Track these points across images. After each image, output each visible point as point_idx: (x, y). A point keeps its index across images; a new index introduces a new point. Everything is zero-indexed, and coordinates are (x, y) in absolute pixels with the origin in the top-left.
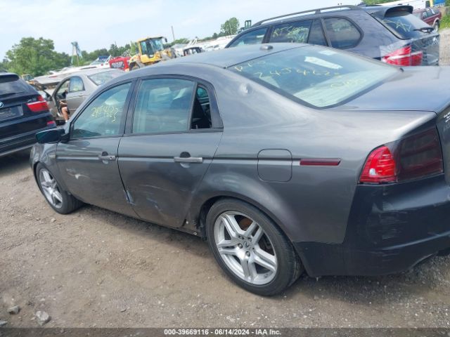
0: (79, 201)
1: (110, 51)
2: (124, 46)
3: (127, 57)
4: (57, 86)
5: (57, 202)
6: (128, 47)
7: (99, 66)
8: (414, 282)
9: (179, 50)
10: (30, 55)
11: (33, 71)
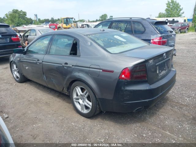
0: (26, 78)
1: (51, 20)
2: (57, 19)
3: (58, 24)
4: (25, 32)
5: (18, 77)
6: (59, 19)
7: (45, 26)
8: (139, 119)
9: (80, 24)
10: (15, 17)
11: (16, 24)
